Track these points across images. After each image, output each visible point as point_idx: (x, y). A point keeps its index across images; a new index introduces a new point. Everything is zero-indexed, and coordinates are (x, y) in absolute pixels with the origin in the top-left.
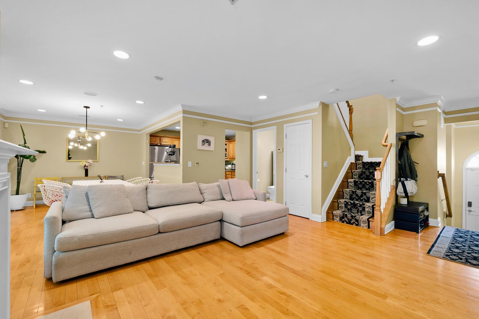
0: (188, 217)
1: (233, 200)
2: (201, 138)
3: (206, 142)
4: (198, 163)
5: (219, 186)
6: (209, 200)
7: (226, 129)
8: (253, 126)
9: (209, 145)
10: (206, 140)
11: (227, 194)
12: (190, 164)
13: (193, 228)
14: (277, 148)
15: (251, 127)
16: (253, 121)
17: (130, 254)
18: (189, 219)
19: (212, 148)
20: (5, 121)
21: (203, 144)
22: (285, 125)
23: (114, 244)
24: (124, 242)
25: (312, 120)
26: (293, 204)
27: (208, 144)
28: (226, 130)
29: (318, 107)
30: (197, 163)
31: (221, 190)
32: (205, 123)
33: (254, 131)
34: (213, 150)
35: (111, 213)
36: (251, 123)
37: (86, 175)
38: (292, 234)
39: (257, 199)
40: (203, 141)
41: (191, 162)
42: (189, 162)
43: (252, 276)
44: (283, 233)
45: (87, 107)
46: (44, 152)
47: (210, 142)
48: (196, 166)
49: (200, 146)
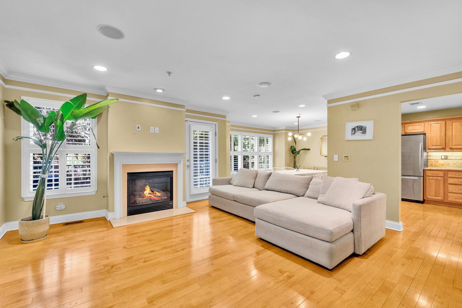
1: (322, 203)
2: (350, 126)
3: (362, 129)
4: (348, 157)
6: (308, 196)
9: (364, 132)
10: (357, 127)
12: (336, 158)
13: (251, 207)
17: (225, 206)
19: (369, 135)
21: (353, 132)
23: (220, 197)
24: (223, 198)
27: (362, 132)
30: (345, 157)
32: (357, 105)
34: (372, 138)
40: (354, 129)
41: (338, 155)
42: (335, 155)
46: (309, 149)
47: (365, 129)
48: (344, 160)
49: (349, 136)
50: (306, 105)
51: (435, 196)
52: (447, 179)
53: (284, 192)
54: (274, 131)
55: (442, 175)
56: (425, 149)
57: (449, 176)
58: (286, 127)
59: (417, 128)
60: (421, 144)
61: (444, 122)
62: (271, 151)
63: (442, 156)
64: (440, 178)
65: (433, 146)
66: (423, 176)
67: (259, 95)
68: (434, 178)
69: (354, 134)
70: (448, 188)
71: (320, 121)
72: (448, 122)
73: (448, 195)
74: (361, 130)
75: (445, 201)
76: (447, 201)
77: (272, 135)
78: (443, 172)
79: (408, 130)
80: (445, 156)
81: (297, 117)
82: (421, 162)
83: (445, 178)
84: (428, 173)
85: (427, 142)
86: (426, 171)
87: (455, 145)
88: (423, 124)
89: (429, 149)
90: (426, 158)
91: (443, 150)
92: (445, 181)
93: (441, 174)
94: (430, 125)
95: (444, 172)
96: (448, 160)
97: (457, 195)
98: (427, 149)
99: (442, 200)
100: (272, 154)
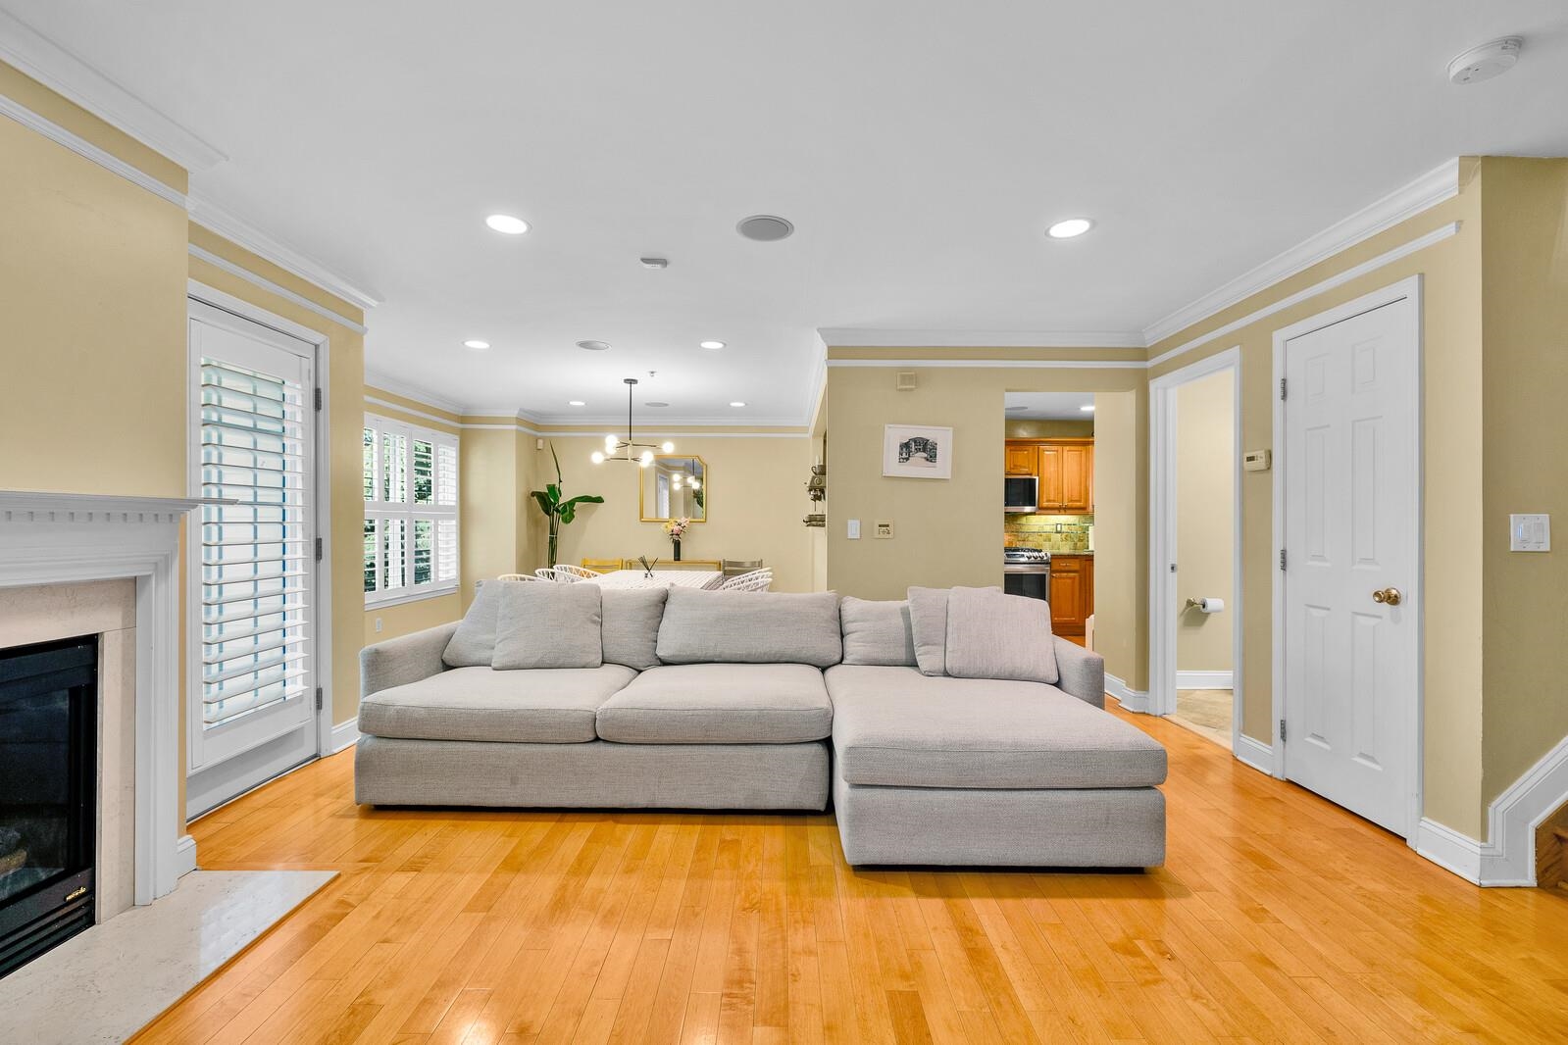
0: (692, 707)
1: (946, 674)
2: (896, 435)
3: (925, 448)
4: (888, 526)
5: (906, 613)
6: (860, 660)
7: (1007, 391)
8: (1149, 364)
9: (932, 457)
10: (915, 440)
11: (928, 644)
12: (854, 530)
13: (713, 748)
14: (1242, 451)
15: (1146, 370)
16: (1150, 340)
17: (514, 781)
18: (690, 713)
19: (942, 467)
20: (539, 434)
21: (904, 456)
22: (1279, 336)
23: (475, 744)
24: (499, 745)
25: (1422, 276)
26: (1321, 738)
27: (926, 455)
28: (1006, 394)
29: (1457, 193)
30: (880, 526)
31: (909, 628)
32: (910, 378)
33: (1154, 385)
34: (949, 477)
35: (533, 661)
36: (1143, 354)
37: (677, 556)
38: (1182, 892)
39: (1066, 683)
40: (906, 446)
41: (858, 522)
42: (850, 522)
43: (734, 1001)
44: (1137, 871)
45: (631, 382)
46: (599, 500)
47: (934, 448)
48: (877, 536)
49: (892, 465)
50: (725, 345)
53: (766, 659)
54: (463, 419)
58: (521, 410)
62: (453, 504)
67: (664, 262)
69: (907, 459)
71: (666, 405)
74: (924, 451)
77: (457, 437)
81: (626, 381)
100: (456, 513)
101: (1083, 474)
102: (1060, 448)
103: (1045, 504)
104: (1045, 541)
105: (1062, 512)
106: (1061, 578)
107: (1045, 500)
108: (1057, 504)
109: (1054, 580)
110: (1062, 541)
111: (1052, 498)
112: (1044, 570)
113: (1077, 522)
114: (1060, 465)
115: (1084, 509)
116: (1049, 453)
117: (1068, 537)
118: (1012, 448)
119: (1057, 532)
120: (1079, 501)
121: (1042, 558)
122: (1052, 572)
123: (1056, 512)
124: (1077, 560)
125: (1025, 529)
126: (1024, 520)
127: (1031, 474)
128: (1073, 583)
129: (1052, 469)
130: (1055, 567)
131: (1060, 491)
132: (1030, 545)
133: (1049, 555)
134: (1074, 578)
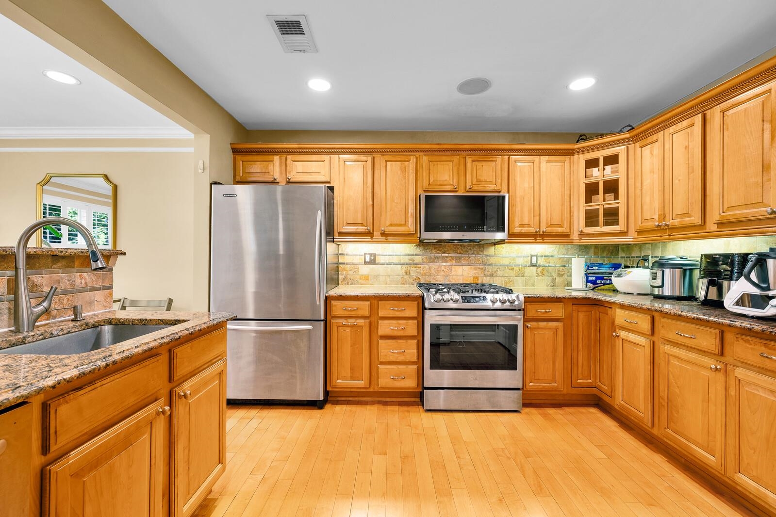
51: (352, 378)
52: (376, 324)
55: (366, 313)
56: (330, 232)
57: (381, 314)
59: (314, 170)
60: (319, 213)
61: (370, 158)
63: (365, 254)
64: (361, 322)
65: (349, 224)
66: (325, 321)
68: (351, 321)
70: (378, 351)
72: (380, 160)
73: (378, 369)
75: (371, 390)
76: (376, 389)
78: (369, 302)
79: (295, 172)
80: (371, 255)
82: (319, 273)
83: (372, 319)
84: (338, 308)
85: (336, 213)
86: (332, 302)
87: (391, 225)
88: (327, 158)
89: (340, 234)
90: (335, 261)
91: (368, 239)
92: (373, 328)
93: (364, 307)
94: (341, 163)
95: (371, 303)
96: (377, 264)
97: (394, 367)
98: (336, 234)
99: (367, 388)
101: (567, 192)
102: (536, 158)
103: (517, 230)
104: (517, 276)
105: (539, 239)
106: (538, 328)
107: (517, 224)
108: (532, 230)
109: (529, 332)
110: (538, 276)
111: (526, 222)
112: (515, 319)
113: (555, 253)
114: (537, 180)
115: (567, 236)
116: (522, 165)
117: (544, 271)
118: (475, 158)
119: (532, 265)
120: (560, 226)
121: (512, 302)
122: (526, 320)
123: (532, 240)
124: (562, 304)
125: (493, 261)
126: (491, 250)
127: (499, 192)
128: (555, 334)
129: (526, 185)
130: (531, 314)
131: (536, 211)
132: (498, 282)
133: (522, 298)
134: (556, 329)
